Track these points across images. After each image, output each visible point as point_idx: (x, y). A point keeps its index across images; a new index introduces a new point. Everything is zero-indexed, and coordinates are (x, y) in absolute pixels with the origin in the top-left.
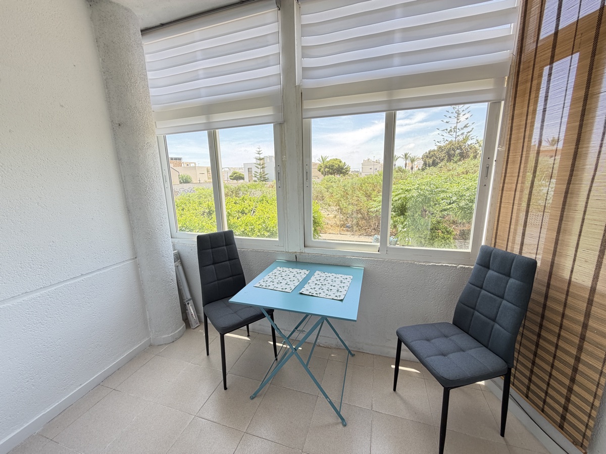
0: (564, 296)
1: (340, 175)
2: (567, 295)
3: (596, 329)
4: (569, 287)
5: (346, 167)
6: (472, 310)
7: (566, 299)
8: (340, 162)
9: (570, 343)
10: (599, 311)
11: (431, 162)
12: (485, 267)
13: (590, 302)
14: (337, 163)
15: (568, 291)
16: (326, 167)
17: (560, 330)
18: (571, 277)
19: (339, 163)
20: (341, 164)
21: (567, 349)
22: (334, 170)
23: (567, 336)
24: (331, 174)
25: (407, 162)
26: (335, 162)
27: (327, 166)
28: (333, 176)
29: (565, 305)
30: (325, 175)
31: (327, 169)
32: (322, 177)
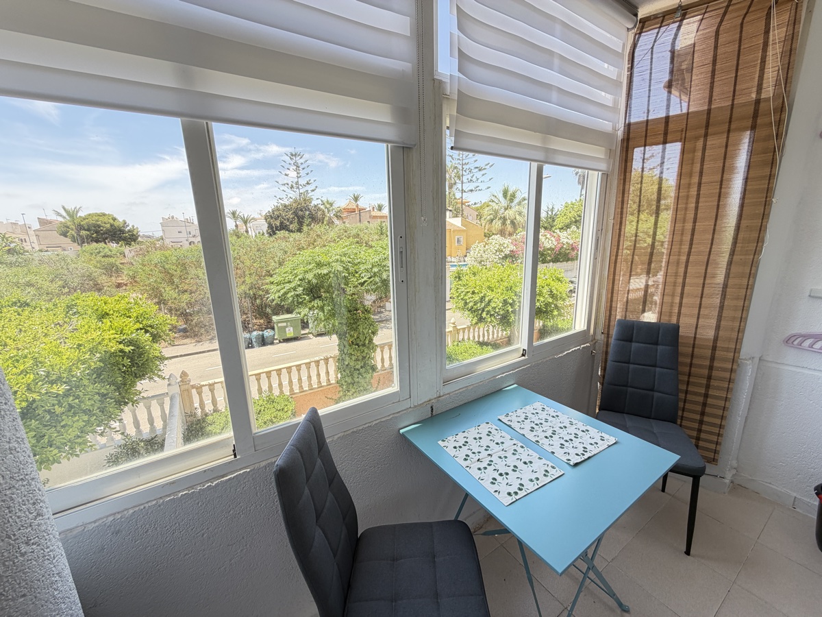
0: (691, 349)
1: (118, 243)
2: (693, 347)
3: (720, 368)
4: (694, 341)
5: (128, 228)
6: (625, 388)
7: (693, 351)
8: (114, 219)
9: (699, 385)
10: (722, 353)
11: (278, 224)
12: (626, 341)
13: (714, 348)
14: (106, 220)
15: (694, 344)
16: (80, 227)
17: (689, 378)
18: (696, 333)
19: (112, 221)
20: (116, 224)
21: (696, 391)
22: (102, 234)
23: (696, 381)
24: (97, 241)
25: (238, 223)
26: (101, 219)
27: (82, 226)
28: (102, 245)
29: (692, 356)
30: (83, 242)
31: (84, 233)
32: (75, 246)
